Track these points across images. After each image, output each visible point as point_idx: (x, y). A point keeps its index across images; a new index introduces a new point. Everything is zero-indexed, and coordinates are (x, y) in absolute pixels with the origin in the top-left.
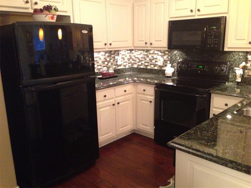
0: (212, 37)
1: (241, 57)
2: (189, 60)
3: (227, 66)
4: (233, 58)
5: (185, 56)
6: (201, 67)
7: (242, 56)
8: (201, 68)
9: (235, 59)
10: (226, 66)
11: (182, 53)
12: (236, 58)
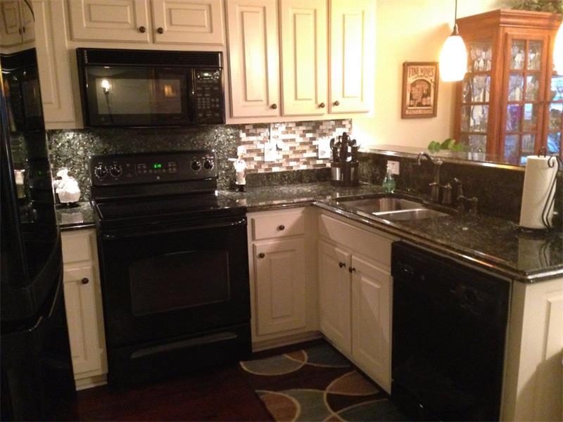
0: (207, 95)
1: (231, 137)
2: (114, 152)
3: (214, 157)
4: (215, 140)
5: (101, 145)
6: (160, 166)
7: (231, 135)
8: (158, 168)
9: (220, 142)
10: (212, 157)
11: (90, 137)
12: (222, 140)
